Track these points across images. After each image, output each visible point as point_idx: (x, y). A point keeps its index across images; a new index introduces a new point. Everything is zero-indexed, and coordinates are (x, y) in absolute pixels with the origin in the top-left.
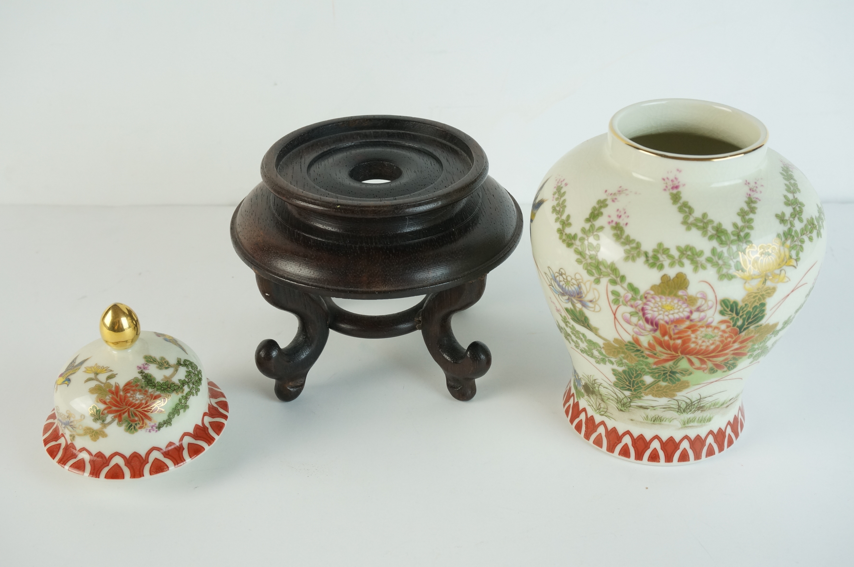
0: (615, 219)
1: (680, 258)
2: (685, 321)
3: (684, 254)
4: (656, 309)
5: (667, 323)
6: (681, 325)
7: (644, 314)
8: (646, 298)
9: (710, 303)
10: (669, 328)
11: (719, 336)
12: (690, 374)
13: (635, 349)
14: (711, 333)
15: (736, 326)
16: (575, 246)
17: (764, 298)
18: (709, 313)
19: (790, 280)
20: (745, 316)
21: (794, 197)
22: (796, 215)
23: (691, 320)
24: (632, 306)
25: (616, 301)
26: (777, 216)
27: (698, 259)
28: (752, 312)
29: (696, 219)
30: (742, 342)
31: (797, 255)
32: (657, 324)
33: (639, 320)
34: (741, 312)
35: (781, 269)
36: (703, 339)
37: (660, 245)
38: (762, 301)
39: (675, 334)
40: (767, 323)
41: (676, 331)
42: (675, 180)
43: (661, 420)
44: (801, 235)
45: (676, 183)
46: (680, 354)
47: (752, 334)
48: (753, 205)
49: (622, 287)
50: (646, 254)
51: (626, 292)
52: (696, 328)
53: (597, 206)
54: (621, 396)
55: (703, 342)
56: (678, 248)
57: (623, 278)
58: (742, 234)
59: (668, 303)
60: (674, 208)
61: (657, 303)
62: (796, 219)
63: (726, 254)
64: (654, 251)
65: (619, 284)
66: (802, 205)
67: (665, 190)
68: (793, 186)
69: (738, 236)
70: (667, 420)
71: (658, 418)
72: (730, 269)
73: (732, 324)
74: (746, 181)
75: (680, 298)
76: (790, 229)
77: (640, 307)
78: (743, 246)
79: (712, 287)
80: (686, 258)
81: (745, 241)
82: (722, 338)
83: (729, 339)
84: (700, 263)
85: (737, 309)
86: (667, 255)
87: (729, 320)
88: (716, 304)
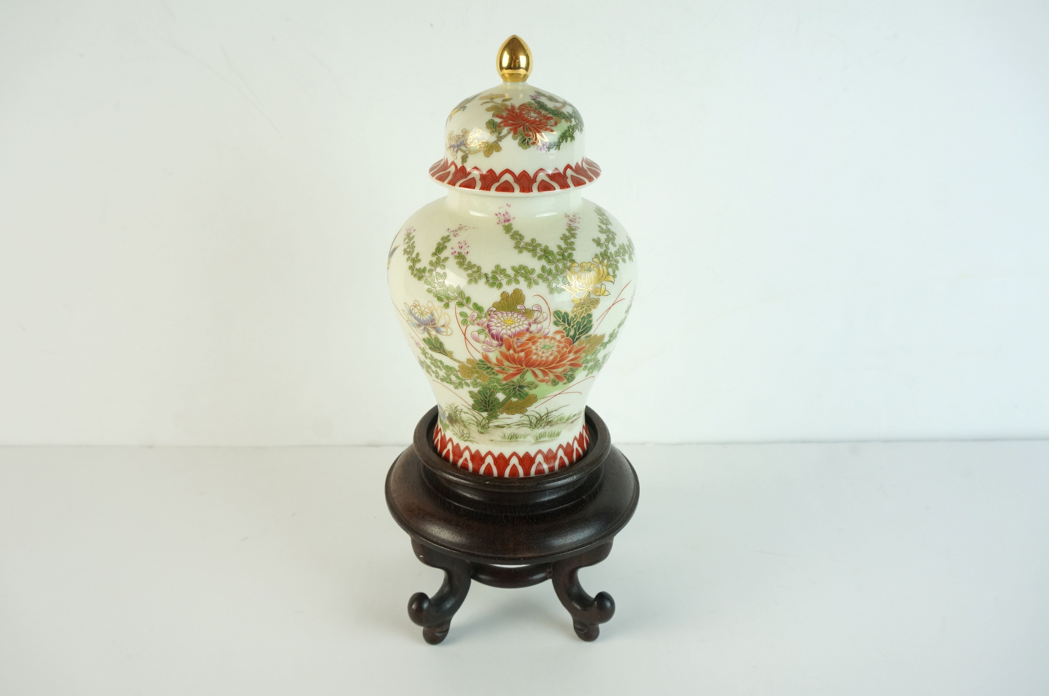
0: (458, 250)
1: (515, 277)
2: (525, 333)
3: (518, 273)
4: (499, 325)
5: (510, 337)
6: (523, 338)
7: (490, 331)
8: (490, 315)
9: (545, 315)
10: (513, 341)
11: (556, 347)
12: (536, 387)
13: (486, 366)
14: (548, 344)
15: (569, 336)
16: (425, 278)
17: (590, 310)
18: (545, 324)
19: (610, 294)
20: (575, 326)
21: (607, 227)
22: (610, 241)
23: (531, 332)
24: (478, 324)
25: (465, 322)
26: (594, 240)
27: (531, 276)
28: (581, 322)
29: (527, 244)
30: (576, 352)
31: (614, 272)
32: (502, 339)
33: (486, 337)
34: (572, 322)
35: (601, 283)
36: (543, 350)
37: (498, 266)
38: (589, 312)
39: (518, 347)
40: (595, 333)
41: (519, 344)
42: (506, 214)
43: (516, 437)
44: (616, 257)
45: (507, 217)
46: (524, 367)
47: (584, 345)
48: (573, 232)
49: (468, 307)
50: (486, 275)
51: (472, 311)
52: (536, 339)
53: (441, 242)
54: (480, 418)
55: (543, 353)
56: (513, 268)
57: (468, 299)
58: (566, 254)
59: (509, 317)
60: (507, 237)
61: (500, 319)
62: (610, 243)
63: (554, 271)
64: (493, 272)
65: (465, 305)
66: (614, 234)
67: (498, 223)
68: (605, 220)
69: (563, 255)
70: (522, 436)
71: (513, 435)
72: (557, 284)
73: (565, 335)
74: (566, 214)
75: (519, 312)
76: (605, 251)
77: (485, 324)
78: (567, 264)
79: (545, 300)
80: (520, 276)
81: (569, 260)
82: (558, 349)
83: (565, 349)
84: (533, 280)
85: (568, 320)
86: (504, 275)
87: (563, 331)
88: (550, 315)
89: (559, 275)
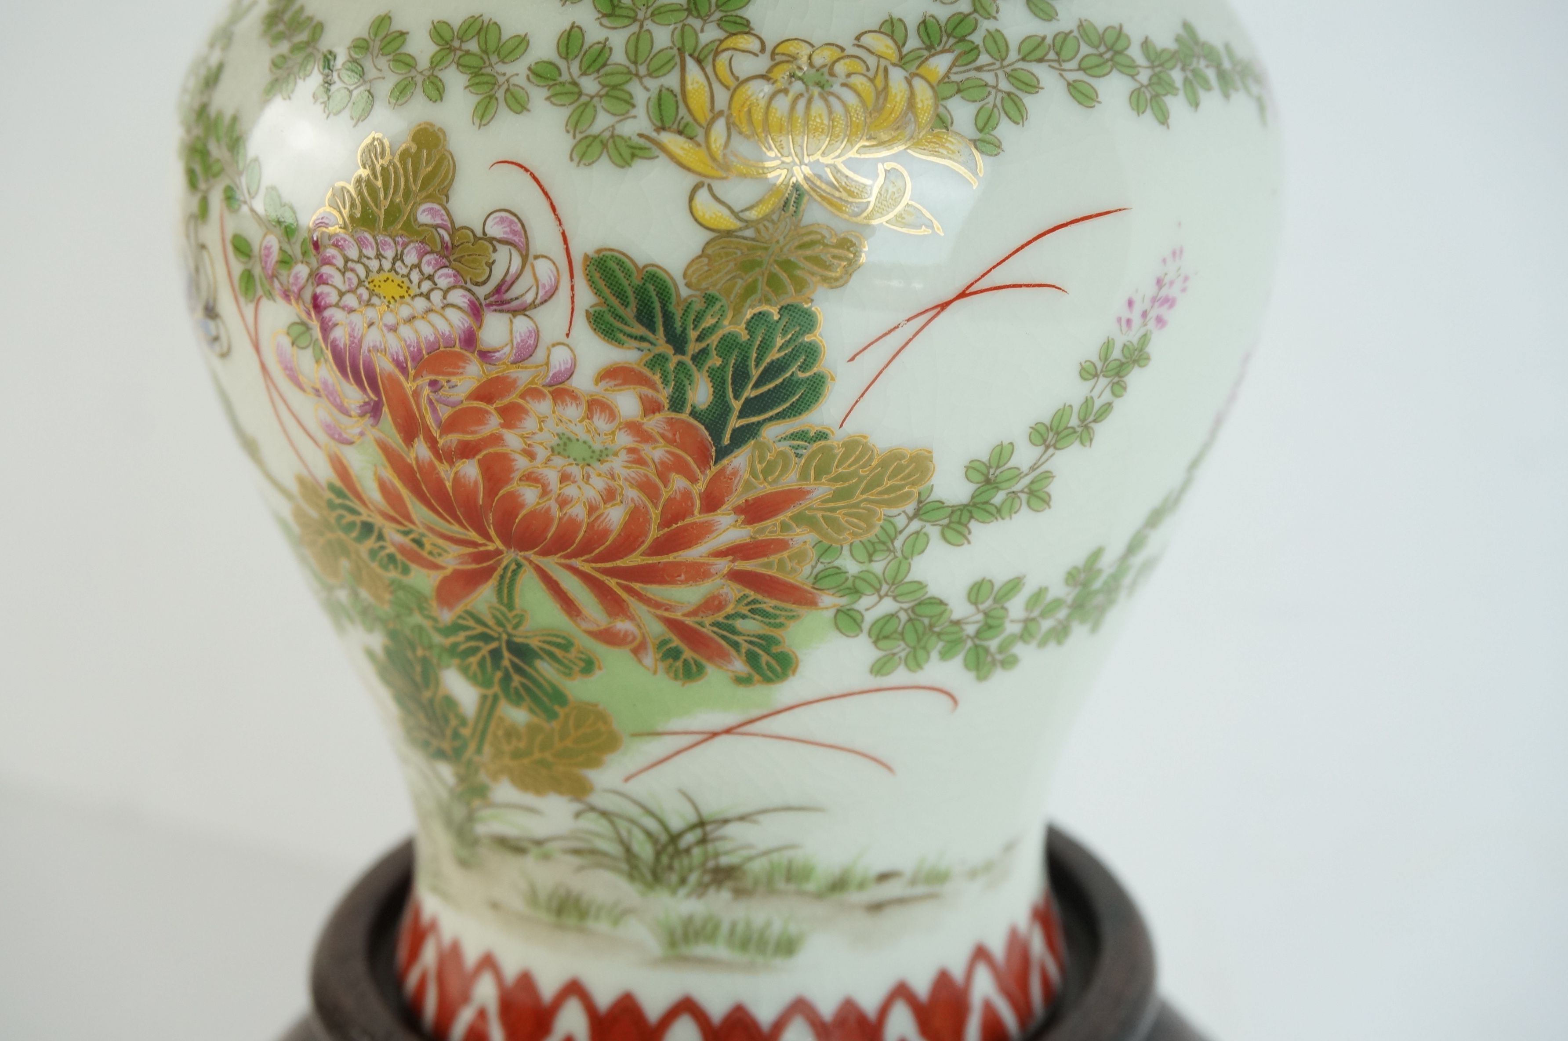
1: (435, 63)
2: (460, 357)
3: (452, 49)
4: (354, 300)
5: (402, 367)
6: (454, 379)
7: (325, 330)
8: (317, 246)
9: (543, 269)
10: (416, 394)
11: (625, 455)
12: (589, 666)
13: (359, 520)
14: (580, 431)
15: (688, 408)
17: (799, 284)
18: (551, 321)
20: (715, 361)
23: (485, 355)
24: (287, 295)
25: (249, 283)
27: (500, 68)
28: (749, 345)
30: (752, 513)
31: (985, 124)
32: (373, 378)
33: (319, 361)
34: (693, 334)
36: (560, 462)
37: (384, 20)
38: (794, 299)
39: (444, 427)
41: (445, 413)
43: (580, 910)
44: (1027, 62)
46: (499, 544)
49: (252, 208)
50: (331, 55)
51: (263, 229)
52: (513, 397)
54: (442, 790)
55: (567, 477)
56: (439, 30)
59: (386, 264)
61: (353, 270)
63: (619, 57)
64: (359, 41)
65: (246, 202)
70: (602, 913)
71: (567, 899)
72: (624, 116)
73: (664, 395)
75: (424, 240)
76: (964, 19)
77: (309, 297)
78: (701, 35)
79: (547, 189)
80: (454, 66)
81: (718, 15)
82: (642, 470)
83: (678, 482)
84: (505, 86)
85: (668, 318)
86: (391, 57)
87: (647, 372)
88: (572, 276)
89: (640, 78)
